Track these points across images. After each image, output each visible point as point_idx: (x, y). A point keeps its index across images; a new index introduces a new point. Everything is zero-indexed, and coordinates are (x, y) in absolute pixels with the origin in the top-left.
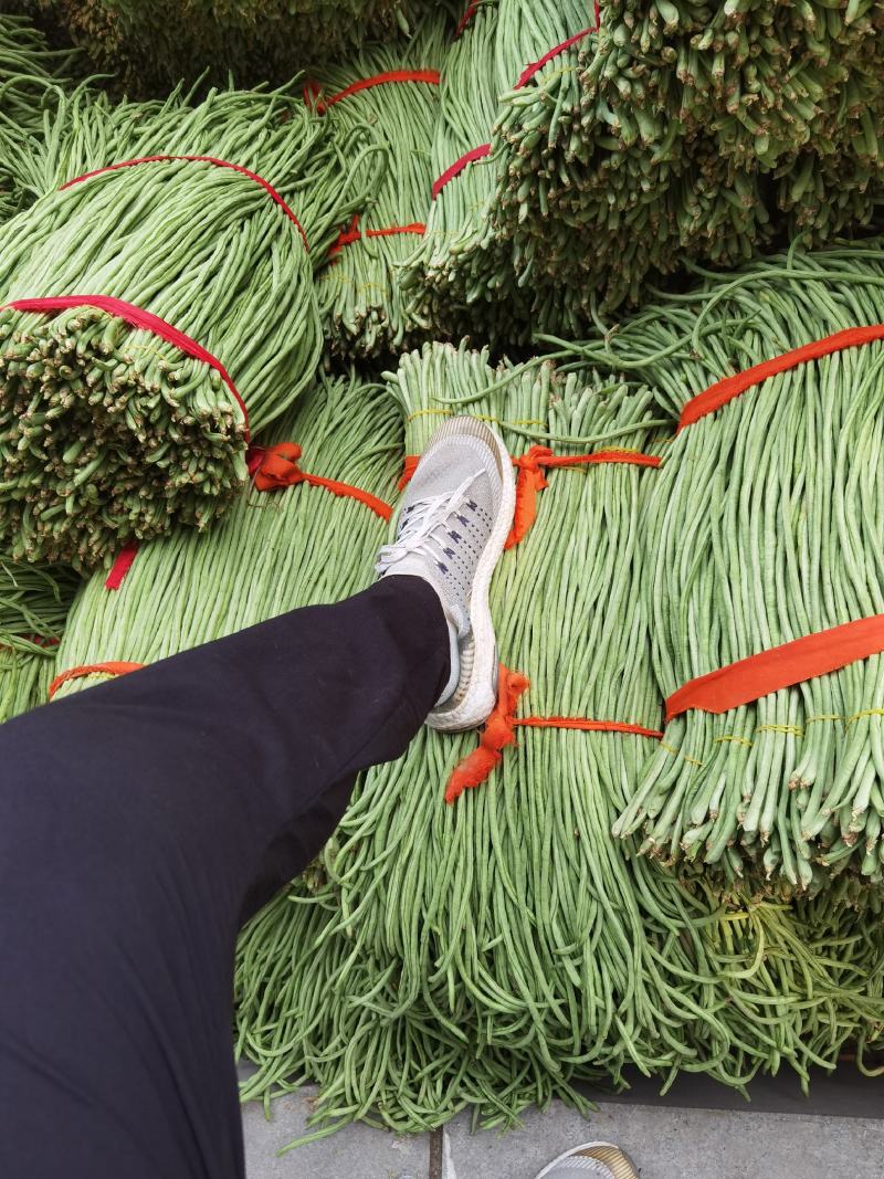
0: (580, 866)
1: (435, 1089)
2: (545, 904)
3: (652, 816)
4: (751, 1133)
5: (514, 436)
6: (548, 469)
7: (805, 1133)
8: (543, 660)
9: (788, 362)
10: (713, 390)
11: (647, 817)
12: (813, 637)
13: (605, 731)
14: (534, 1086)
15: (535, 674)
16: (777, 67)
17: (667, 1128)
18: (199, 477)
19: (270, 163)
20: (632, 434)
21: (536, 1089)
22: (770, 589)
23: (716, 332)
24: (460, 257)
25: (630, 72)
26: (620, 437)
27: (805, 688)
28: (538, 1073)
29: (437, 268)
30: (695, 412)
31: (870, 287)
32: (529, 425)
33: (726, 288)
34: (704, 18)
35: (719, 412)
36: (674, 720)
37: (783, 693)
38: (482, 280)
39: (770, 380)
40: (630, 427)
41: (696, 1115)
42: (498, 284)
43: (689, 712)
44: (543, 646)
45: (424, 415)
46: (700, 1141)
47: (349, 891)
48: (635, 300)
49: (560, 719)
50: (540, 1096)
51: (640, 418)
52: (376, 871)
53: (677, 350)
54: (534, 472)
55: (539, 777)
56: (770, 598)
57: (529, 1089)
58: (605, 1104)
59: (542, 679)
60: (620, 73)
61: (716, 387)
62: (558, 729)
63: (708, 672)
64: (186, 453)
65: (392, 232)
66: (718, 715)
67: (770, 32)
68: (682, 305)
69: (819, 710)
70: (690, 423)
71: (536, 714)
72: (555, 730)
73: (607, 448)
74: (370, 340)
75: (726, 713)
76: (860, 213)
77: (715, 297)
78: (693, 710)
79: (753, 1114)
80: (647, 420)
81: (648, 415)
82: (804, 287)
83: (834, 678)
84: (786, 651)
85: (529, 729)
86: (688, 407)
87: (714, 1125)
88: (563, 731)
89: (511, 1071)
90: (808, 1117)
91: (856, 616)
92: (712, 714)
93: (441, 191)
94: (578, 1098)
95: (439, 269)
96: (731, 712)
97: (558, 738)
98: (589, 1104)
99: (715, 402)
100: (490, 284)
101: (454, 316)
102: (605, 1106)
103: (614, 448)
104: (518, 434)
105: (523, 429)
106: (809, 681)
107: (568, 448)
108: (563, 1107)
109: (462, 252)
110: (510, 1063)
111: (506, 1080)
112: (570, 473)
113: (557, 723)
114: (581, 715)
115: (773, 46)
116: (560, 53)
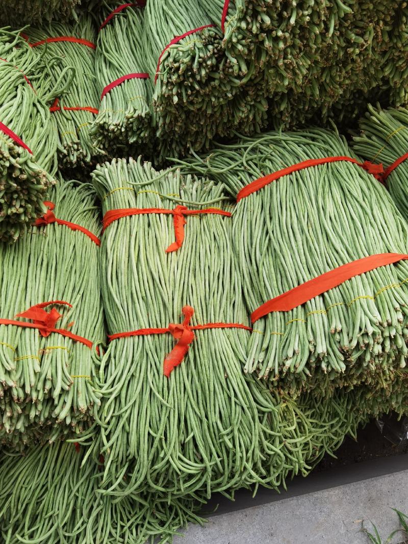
0: (229, 390)
1: (132, 534)
2: (213, 413)
3: (261, 361)
4: (272, 512)
5: (168, 201)
6: (185, 216)
7: (292, 505)
8: (199, 299)
9: (288, 171)
10: (254, 183)
11: (259, 362)
12: (326, 274)
13: (231, 328)
14: (178, 518)
15: (196, 306)
16: (298, 51)
17: (238, 521)
18: (21, 210)
19: (22, 63)
20: (218, 202)
21: (179, 520)
22: (303, 257)
23: (251, 160)
24: (131, 120)
25: (244, 41)
26: (214, 203)
27: (326, 294)
28: (179, 511)
29: (116, 125)
30: (246, 192)
31: (312, 146)
32: (174, 196)
33: (254, 143)
34: (276, 25)
35: (259, 192)
36: (259, 320)
37: (317, 297)
38: (138, 132)
39: (281, 178)
40: (217, 199)
41: (249, 511)
42: (146, 135)
43: (270, 314)
44: (198, 293)
45: (121, 190)
46: (253, 522)
47: (106, 429)
48: (207, 147)
49: (210, 324)
50: (182, 522)
51: (220, 196)
52: (123, 415)
53: (235, 167)
54: (181, 216)
55: (205, 353)
56: (304, 261)
57: (177, 521)
58: (210, 518)
59: (200, 308)
60: (239, 41)
61: (256, 181)
62: (211, 329)
63: (278, 295)
64: (15, 196)
65: (77, 109)
66: (288, 312)
67: (297, 36)
68: (231, 150)
69: (334, 302)
70: (245, 197)
71: (200, 324)
72: (209, 330)
73: (209, 208)
74: (74, 159)
75: (292, 310)
76: (301, 119)
77: (251, 147)
78: (272, 313)
79: (271, 503)
80: (222, 197)
81: (223, 194)
82: (287, 144)
83: (337, 288)
84: (315, 281)
85: (197, 331)
86: (242, 191)
87: (257, 513)
88: (213, 330)
89: (166, 514)
90: (291, 499)
91: (341, 264)
92: (284, 312)
93: (110, 92)
94: (199, 519)
95: (117, 125)
96: (295, 309)
97: (212, 334)
98: (204, 520)
99: (257, 187)
100: (142, 135)
101: (115, 151)
102: (211, 519)
103: (212, 207)
104: (170, 200)
105: (171, 197)
106: (327, 291)
107: (193, 208)
108: (192, 525)
109: (132, 117)
110: (165, 510)
111: (165, 519)
112: (195, 218)
113: (210, 326)
114: (220, 322)
115: (298, 42)
116: (192, 34)
